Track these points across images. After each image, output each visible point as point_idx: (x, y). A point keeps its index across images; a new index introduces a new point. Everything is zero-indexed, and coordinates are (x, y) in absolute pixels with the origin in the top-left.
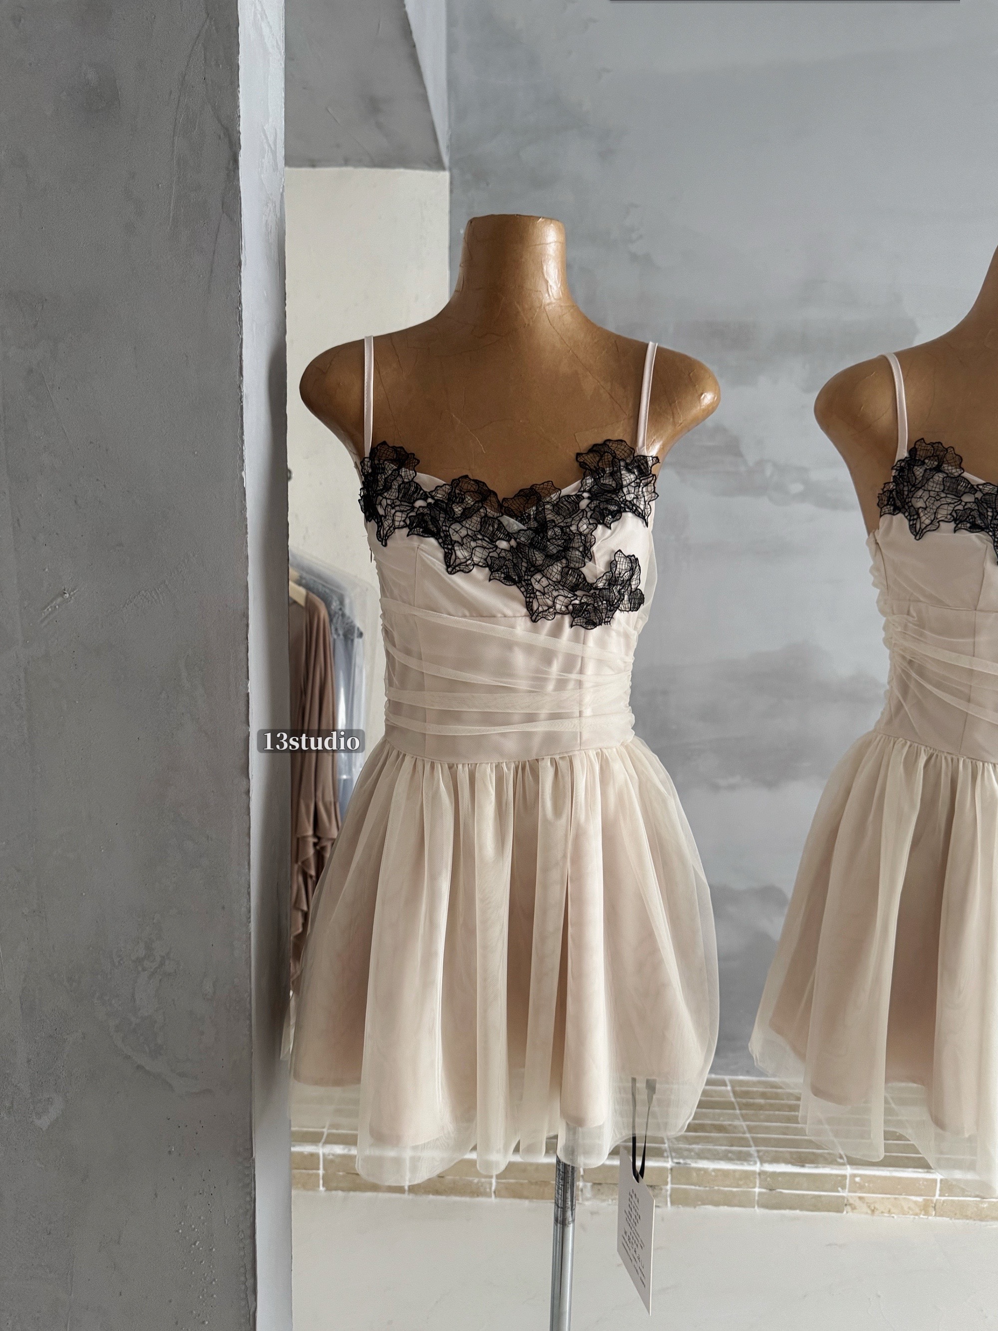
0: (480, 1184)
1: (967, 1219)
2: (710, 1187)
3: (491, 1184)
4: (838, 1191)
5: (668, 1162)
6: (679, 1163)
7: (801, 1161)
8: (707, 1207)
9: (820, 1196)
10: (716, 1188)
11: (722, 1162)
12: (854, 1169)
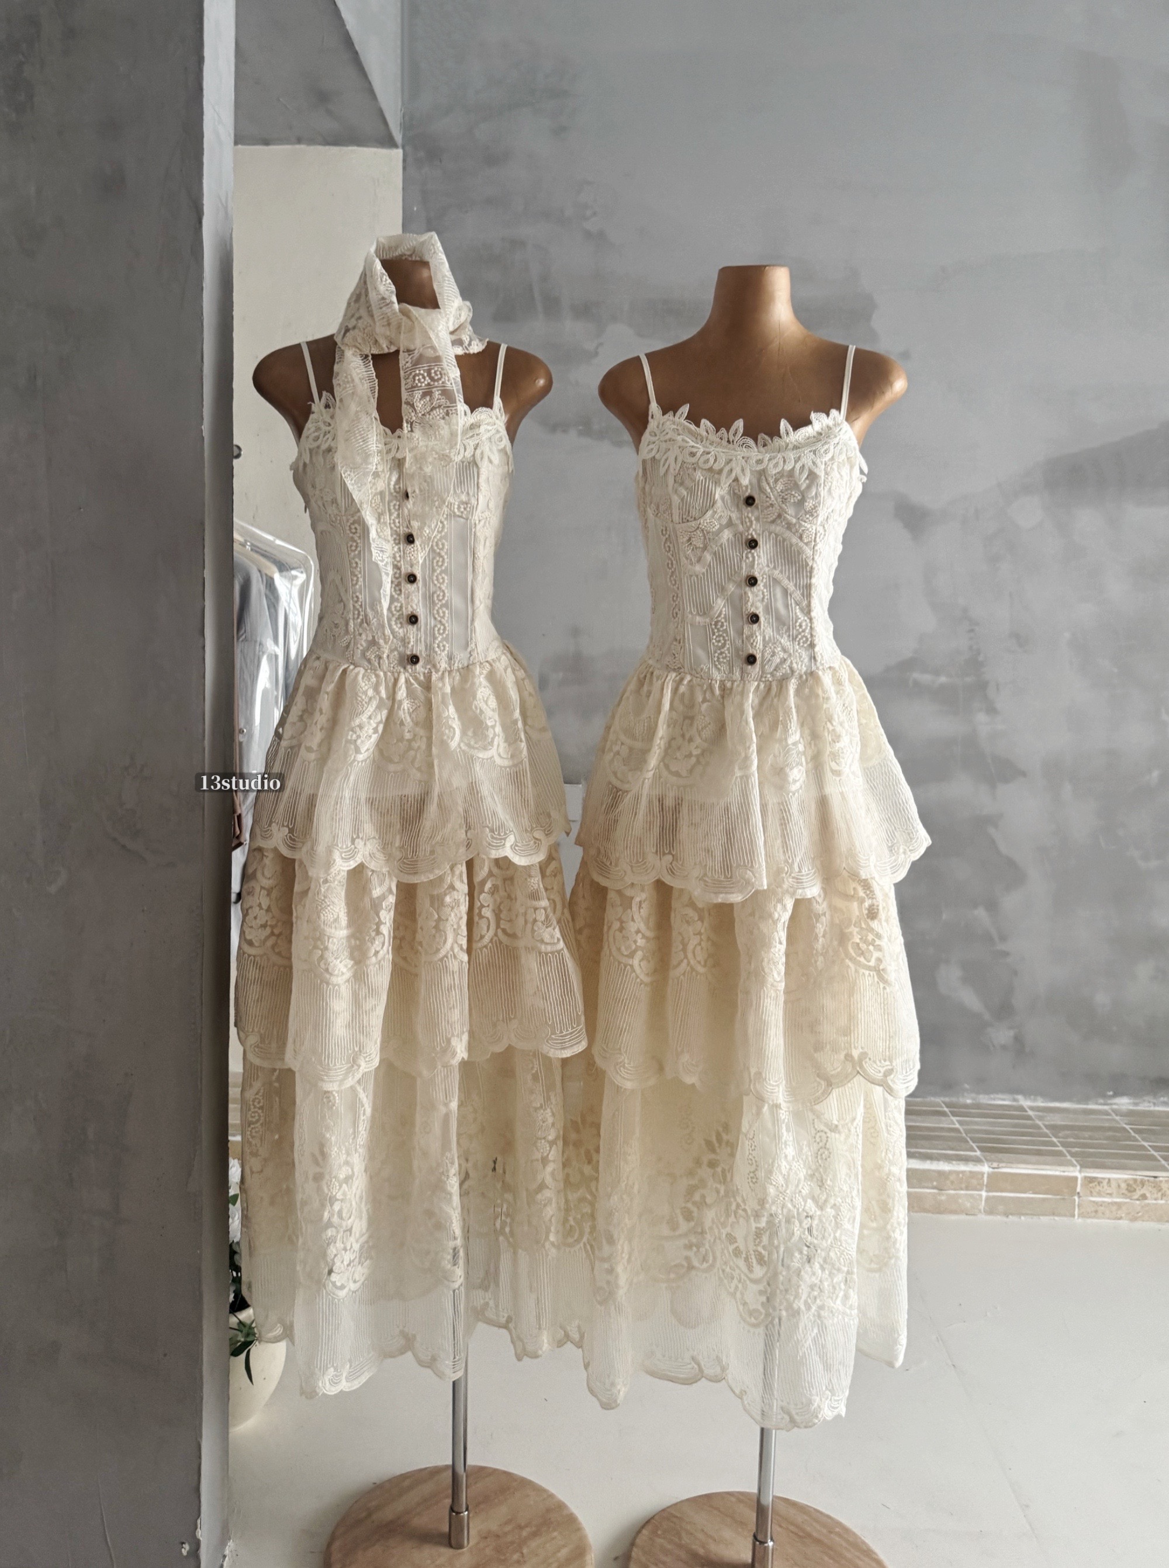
1: (927, 1212)
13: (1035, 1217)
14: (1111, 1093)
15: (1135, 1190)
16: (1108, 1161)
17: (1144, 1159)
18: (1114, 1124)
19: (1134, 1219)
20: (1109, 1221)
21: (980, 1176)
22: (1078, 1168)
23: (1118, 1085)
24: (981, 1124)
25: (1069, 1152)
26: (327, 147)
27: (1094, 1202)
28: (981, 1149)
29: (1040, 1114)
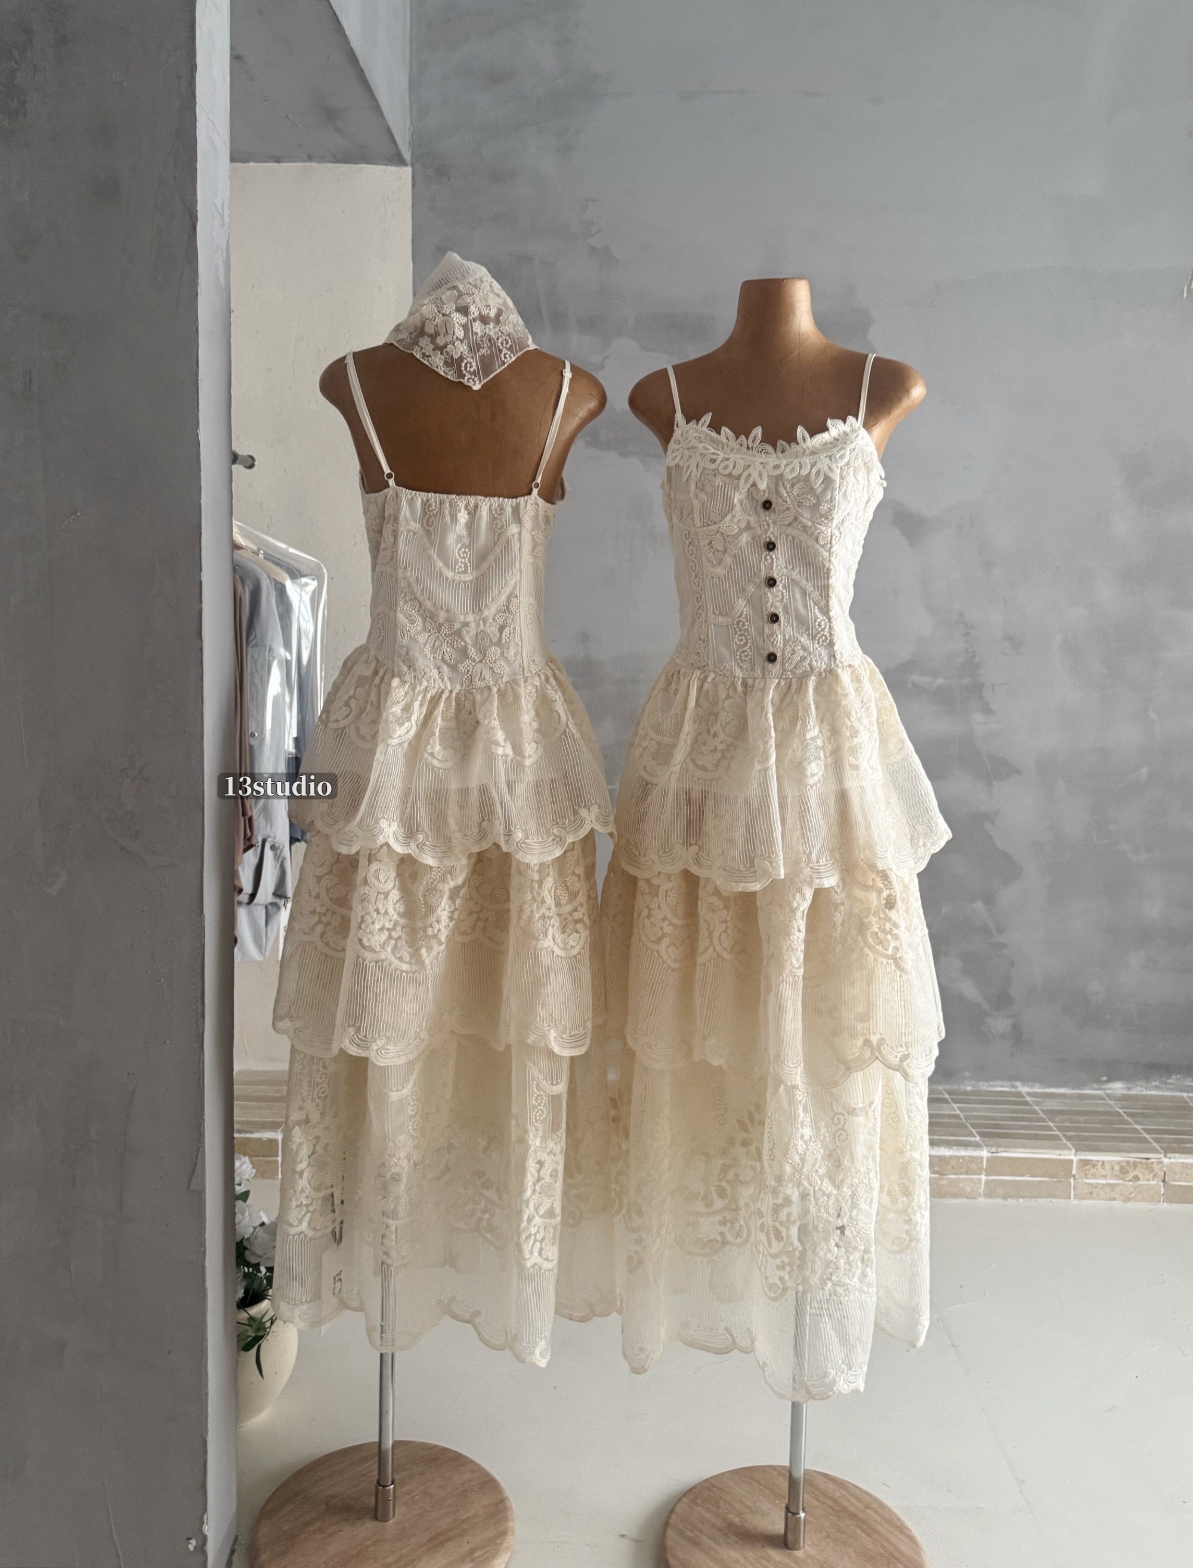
13: (1033, 1200)
14: (1105, 1078)
15: (1128, 1172)
16: (1102, 1144)
17: (1137, 1142)
18: (1108, 1109)
19: (1127, 1200)
20: (1102, 1202)
21: (979, 1161)
22: (1074, 1151)
23: (1112, 1070)
24: (980, 1110)
25: (1064, 1136)
26: (337, 165)
27: (1089, 1184)
28: (982, 1135)
29: (1037, 1099)
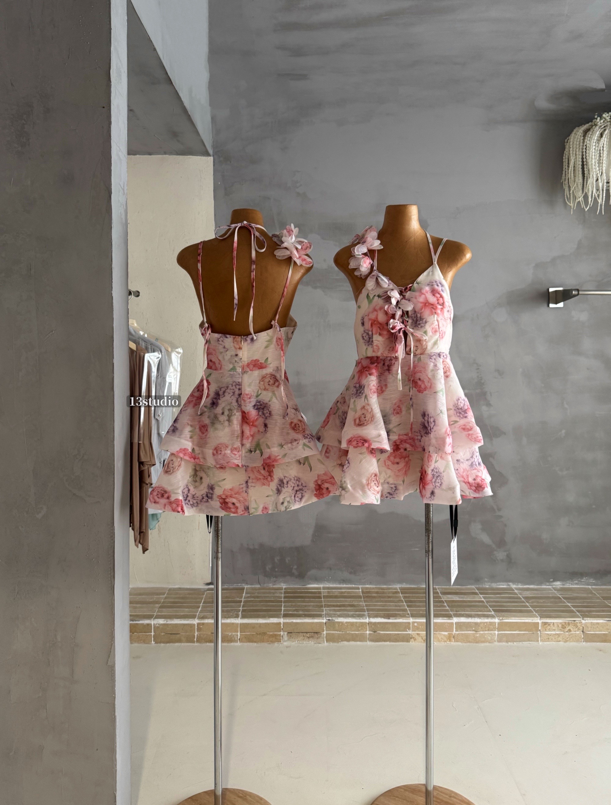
0: (232, 636)
1: (470, 643)
2: (345, 632)
3: (237, 635)
4: (407, 631)
5: (324, 619)
6: (328, 620)
7: (388, 617)
8: (343, 642)
9: (398, 634)
10: (348, 632)
11: (350, 618)
12: (414, 619)
13: (520, 643)
14: (552, 580)
15: (565, 628)
16: (552, 614)
17: (569, 612)
18: (554, 595)
19: (566, 641)
20: (555, 643)
21: (494, 624)
22: (539, 618)
23: (555, 576)
24: (493, 598)
25: (534, 610)
27: (547, 634)
28: (494, 611)
29: (520, 591)
